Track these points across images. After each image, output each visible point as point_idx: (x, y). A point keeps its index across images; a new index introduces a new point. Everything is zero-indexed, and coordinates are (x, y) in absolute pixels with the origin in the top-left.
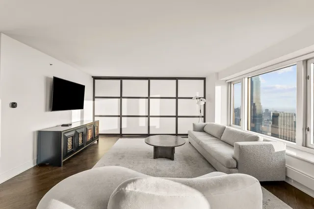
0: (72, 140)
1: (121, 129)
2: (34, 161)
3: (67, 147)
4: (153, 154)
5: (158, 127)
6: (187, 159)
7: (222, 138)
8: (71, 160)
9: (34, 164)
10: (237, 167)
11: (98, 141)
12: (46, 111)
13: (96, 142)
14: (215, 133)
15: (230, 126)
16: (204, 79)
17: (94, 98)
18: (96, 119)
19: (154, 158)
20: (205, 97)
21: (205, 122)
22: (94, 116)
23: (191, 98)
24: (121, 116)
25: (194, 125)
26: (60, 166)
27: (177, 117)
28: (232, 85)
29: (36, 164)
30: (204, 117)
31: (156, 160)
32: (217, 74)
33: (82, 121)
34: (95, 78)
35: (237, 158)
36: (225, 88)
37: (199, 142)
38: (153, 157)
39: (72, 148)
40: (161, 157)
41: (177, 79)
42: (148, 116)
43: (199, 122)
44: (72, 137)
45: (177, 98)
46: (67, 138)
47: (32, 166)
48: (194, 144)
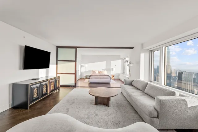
0: (38, 90)
2: (10, 105)
3: (33, 95)
4: (94, 101)
6: (119, 106)
7: (145, 91)
8: (36, 105)
9: (10, 107)
10: (158, 117)
11: (59, 90)
12: (20, 69)
13: (58, 91)
14: (140, 87)
15: (151, 81)
16: (133, 48)
17: (57, 61)
18: (58, 75)
19: (95, 105)
22: (57, 73)
25: (125, 80)
26: (27, 109)
28: (153, 52)
29: (11, 107)
31: (96, 106)
32: (142, 44)
33: (47, 77)
34: (58, 47)
35: (158, 110)
36: (148, 54)
37: (128, 94)
38: (94, 103)
39: (38, 96)
40: (100, 104)
43: (129, 79)
44: (38, 88)
46: (33, 89)
47: (8, 108)
48: (125, 94)
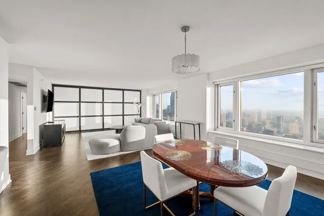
1: (80, 127)
5: (110, 123)
16: (140, 91)
20: (141, 103)
21: (141, 117)
22: (54, 117)
23: (133, 103)
24: (80, 117)
25: (135, 119)
27: (123, 115)
28: (155, 96)
30: (140, 115)
34: (53, 85)
36: (152, 97)
41: (123, 90)
42: (103, 116)
43: (138, 118)
45: (123, 103)
